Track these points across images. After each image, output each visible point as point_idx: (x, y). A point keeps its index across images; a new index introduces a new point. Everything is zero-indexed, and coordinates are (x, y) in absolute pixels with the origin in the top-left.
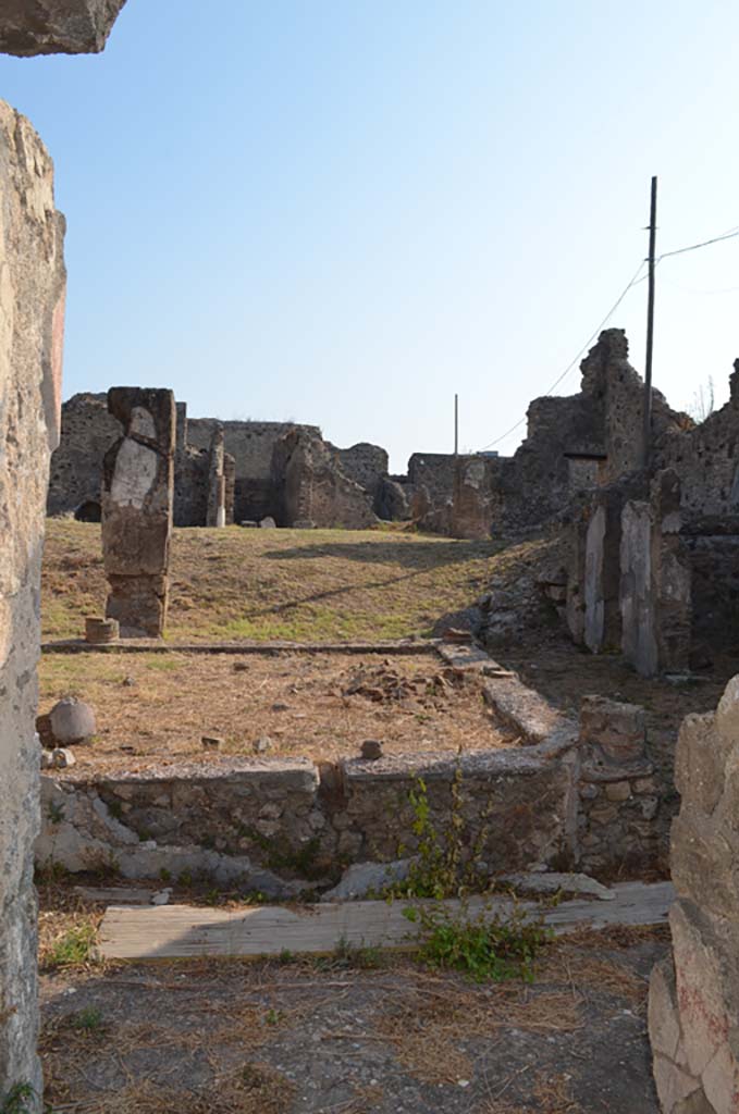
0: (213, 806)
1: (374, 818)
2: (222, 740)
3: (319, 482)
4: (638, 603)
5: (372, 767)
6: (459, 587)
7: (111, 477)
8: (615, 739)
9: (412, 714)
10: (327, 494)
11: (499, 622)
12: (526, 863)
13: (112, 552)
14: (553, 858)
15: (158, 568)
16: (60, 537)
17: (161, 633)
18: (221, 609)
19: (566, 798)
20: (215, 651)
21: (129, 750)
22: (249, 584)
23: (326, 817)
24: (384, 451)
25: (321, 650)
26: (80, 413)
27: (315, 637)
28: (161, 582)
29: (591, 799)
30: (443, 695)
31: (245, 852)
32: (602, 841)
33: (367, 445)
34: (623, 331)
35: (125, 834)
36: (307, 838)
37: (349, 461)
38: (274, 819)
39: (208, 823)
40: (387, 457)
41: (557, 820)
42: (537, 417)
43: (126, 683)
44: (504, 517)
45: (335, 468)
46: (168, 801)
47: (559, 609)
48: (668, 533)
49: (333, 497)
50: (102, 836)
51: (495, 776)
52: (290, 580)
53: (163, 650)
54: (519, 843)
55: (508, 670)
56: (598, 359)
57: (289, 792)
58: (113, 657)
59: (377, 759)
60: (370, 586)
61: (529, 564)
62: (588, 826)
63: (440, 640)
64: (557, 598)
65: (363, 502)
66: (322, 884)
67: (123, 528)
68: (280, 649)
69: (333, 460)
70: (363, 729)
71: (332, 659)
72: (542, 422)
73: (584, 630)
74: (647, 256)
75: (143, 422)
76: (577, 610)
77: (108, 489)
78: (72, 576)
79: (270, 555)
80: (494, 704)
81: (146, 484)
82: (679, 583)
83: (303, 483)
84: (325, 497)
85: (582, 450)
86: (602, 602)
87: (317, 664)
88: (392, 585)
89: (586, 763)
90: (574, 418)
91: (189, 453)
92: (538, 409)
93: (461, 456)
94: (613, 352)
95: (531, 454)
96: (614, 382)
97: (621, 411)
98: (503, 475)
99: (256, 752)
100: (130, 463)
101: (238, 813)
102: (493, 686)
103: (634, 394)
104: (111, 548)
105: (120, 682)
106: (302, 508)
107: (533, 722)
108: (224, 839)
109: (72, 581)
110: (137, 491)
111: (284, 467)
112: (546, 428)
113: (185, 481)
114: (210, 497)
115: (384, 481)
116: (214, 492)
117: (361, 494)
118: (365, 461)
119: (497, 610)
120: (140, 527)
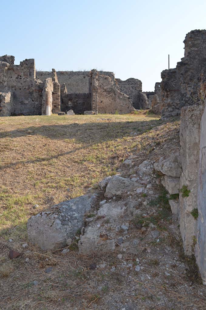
3: (109, 94)
10: (112, 99)
11: (104, 217)
24: (140, 81)
33: (133, 79)
37: (125, 86)
40: (142, 83)
42: (190, 43)
45: (115, 88)
49: (115, 101)
60: (37, 161)
65: (128, 102)
69: (115, 85)
84: (112, 101)
91: (36, 82)
92: (191, 37)
106: (94, 105)
111: (91, 88)
112: (196, 49)
113: (35, 95)
114: (43, 101)
115: (140, 93)
116: (45, 99)
117: (127, 98)
118: (132, 86)
119: (110, 199)
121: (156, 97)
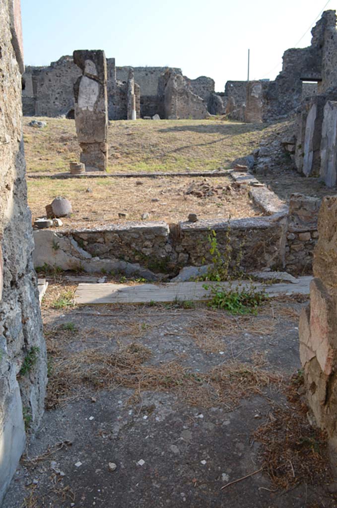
0: (123, 242)
1: (194, 248)
2: (127, 215)
3: (181, 96)
4: (329, 152)
5: (193, 226)
6: (244, 145)
7: (78, 96)
8: (305, 213)
9: (215, 203)
10: (185, 102)
11: (263, 162)
12: (261, 268)
13: (81, 132)
14: (273, 266)
15: (102, 139)
16: (59, 127)
17: (106, 170)
18: (133, 158)
19: (281, 239)
20: (128, 176)
21: (86, 219)
22: (145, 146)
23: (172, 247)
24: (212, 80)
25: (176, 175)
26: (65, 66)
27: (176, 170)
28: (104, 146)
29: (292, 240)
30: (230, 195)
31: (138, 262)
32: (296, 258)
33: (204, 77)
34: (335, 11)
35: (86, 254)
36: (164, 256)
37: (195, 86)
38: (149, 248)
39: (121, 250)
40: (214, 83)
41: (276, 249)
42: (287, 59)
43: (87, 191)
44: (269, 111)
45: (188, 89)
46: (103, 240)
47: (292, 155)
49: (188, 104)
50: (76, 255)
51: (248, 229)
52: (165, 144)
53: (105, 177)
54: (258, 259)
55: (262, 183)
56: (321, 27)
57: (156, 236)
58: (83, 180)
59: (195, 222)
61: (278, 134)
62: (290, 252)
63: (233, 170)
64: (291, 150)
65: (202, 106)
66: (171, 275)
67: (85, 120)
68: (158, 175)
69: (187, 85)
70: (192, 209)
71: (181, 179)
72: (290, 62)
73: (303, 166)
75: (90, 67)
76: (300, 156)
77: (77, 102)
78: (65, 145)
80: (253, 198)
81: (94, 98)
83: (173, 97)
84: (184, 104)
85: (310, 76)
86: (312, 152)
87: (174, 181)
89: (291, 224)
90: (306, 60)
91: (117, 84)
92: (288, 55)
93: (250, 81)
94: (328, 23)
95: (284, 79)
96: (328, 40)
97: (331, 55)
98: (270, 90)
99: (142, 219)
100: (86, 88)
101: (133, 245)
102: (254, 191)
104: (80, 130)
105: (85, 190)
106: (172, 110)
107: (270, 206)
108: (128, 256)
109: (66, 147)
110: (90, 102)
111: (164, 89)
112: (292, 65)
113: (117, 98)
115: (212, 95)
116: (130, 103)
117: (201, 102)
118: (203, 85)
119: (262, 156)
120: (93, 120)
121: (232, 99)
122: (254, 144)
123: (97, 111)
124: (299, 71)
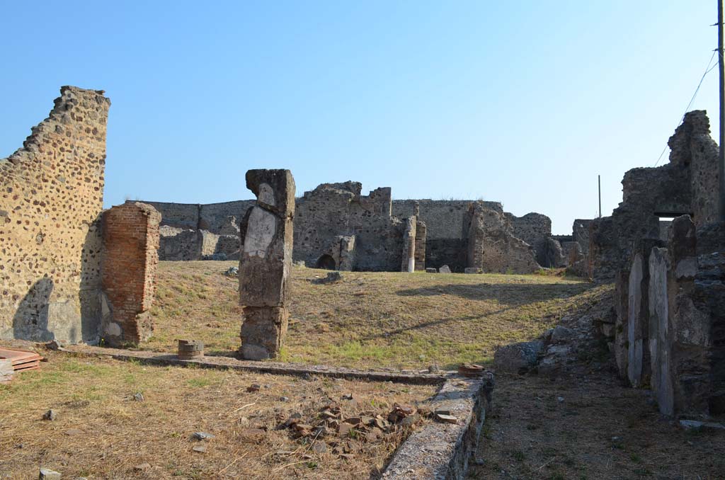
3: (496, 241)
4: (660, 344)
6: (536, 321)
7: (245, 235)
10: (502, 249)
11: (554, 353)
15: (275, 302)
18: (347, 333)
22: (374, 314)
24: (548, 218)
26: (322, 197)
28: (277, 312)
33: (535, 214)
34: (705, 112)
37: (522, 226)
40: (550, 222)
42: (630, 184)
44: (603, 264)
45: (507, 231)
47: (610, 344)
48: (683, 277)
49: (506, 252)
52: (405, 313)
56: (683, 136)
60: (466, 318)
61: (595, 303)
63: (456, 372)
64: (608, 335)
65: (528, 254)
67: (252, 272)
69: (506, 225)
72: (635, 188)
73: (627, 365)
74: (717, 47)
75: (266, 193)
76: (622, 346)
77: (243, 243)
79: (401, 293)
81: (268, 239)
82: (696, 328)
83: (477, 241)
84: (500, 251)
85: (671, 209)
86: (641, 341)
88: (484, 318)
90: (662, 184)
91: (392, 221)
92: (631, 178)
94: (695, 130)
95: (625, 214)
96: (697, 153)
97: (704, 176)
98: (603, 231)
100: (257, 224)
103: (713, 161)
104: (244, 287)
106: (476, 259)
110: (262, 244)
111: (468, 230)
112: (639, 192)
113: (390, 241)
114: (404, 251)
115: (547, 240)
116: (407, 248)
117: (527, 249)
118: (534, 226)
119: (556, 343)
120: (263, 271)
121: (577, 245)
122: (552, 319)
123: (272, 258)
124: (652, 202)
